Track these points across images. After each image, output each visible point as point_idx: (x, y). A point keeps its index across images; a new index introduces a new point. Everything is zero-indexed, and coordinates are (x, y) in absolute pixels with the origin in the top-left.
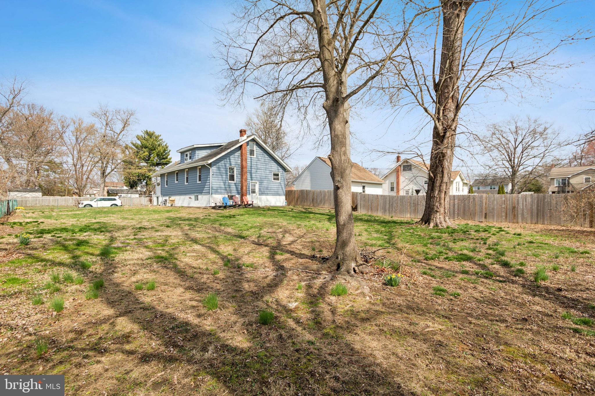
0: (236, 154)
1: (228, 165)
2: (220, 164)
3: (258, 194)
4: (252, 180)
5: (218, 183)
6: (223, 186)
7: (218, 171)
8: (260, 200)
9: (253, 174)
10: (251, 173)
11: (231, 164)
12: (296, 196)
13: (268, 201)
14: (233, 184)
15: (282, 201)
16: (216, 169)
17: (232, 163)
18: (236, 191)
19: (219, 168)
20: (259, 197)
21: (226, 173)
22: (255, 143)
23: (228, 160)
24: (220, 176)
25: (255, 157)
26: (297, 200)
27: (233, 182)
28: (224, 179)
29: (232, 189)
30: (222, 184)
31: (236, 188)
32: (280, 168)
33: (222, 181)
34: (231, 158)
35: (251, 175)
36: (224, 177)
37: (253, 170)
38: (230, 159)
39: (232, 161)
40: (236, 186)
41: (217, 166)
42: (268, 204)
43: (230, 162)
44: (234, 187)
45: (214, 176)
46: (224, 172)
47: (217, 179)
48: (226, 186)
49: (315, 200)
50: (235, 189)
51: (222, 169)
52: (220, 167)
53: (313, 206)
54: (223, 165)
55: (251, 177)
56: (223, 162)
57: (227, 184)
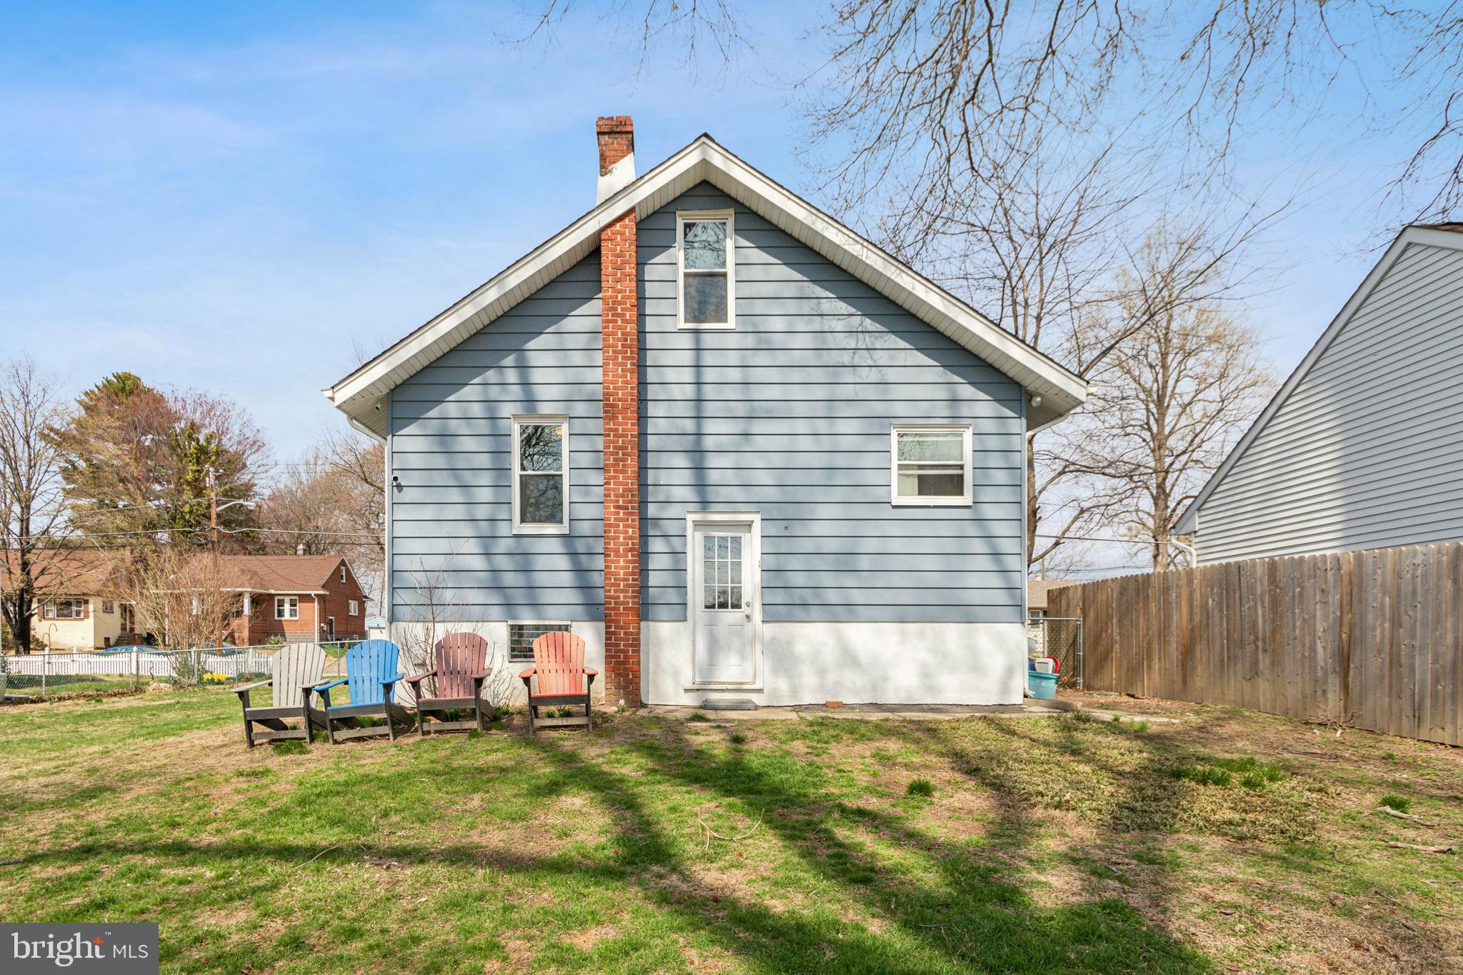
0: (569, 324)
1: (507, 410)
2: (451, 409)
3: (757, 616)
4: (704, 504)
5: (442, 546)
6: (478, 563)
7: (440, 461)
8: (783, 659)
9: (713, 461)
10: (697, 452)
11: (530, 402)
12: (1180, 618)
13: (849, 659)
14: (556, 545)
15: (997, 664)
16: (421, 444)
17: (541, 392)
18: (572, 597)
19: (443, 436)
20: (769, 630)
21: (502, 471)
22: (729, 215)
23: (512, 376)
24: (455, 495)
25: (731, 323)
26: (1187, 653)
27: (551, 529)
28: (482, 512)
29: (541, 579)
30: (472, 546)
31: (579, 571)
32: (967, 391)
33: (466, 530)
34: (535, 359)
35: (699, 469)
36: (485, 495)
37: (710, 427)
38: (522, 367)
39: (537, 376)
40: (573, 554)
41: (433, 427)
42: (853, 689)
43: (525, 384)
44: (563, 563)
45: (408, 495)
46: (484, 461)
47: (428, 512)
48: (503, 562)
49: (1372, 663)
50: (567, 579)
51: (469, 444)
52: (454, 426)
53: (1351, 719)
54: (477, 410)
55: (700, 485)
56: (468, 392)
57: (502, 546)
